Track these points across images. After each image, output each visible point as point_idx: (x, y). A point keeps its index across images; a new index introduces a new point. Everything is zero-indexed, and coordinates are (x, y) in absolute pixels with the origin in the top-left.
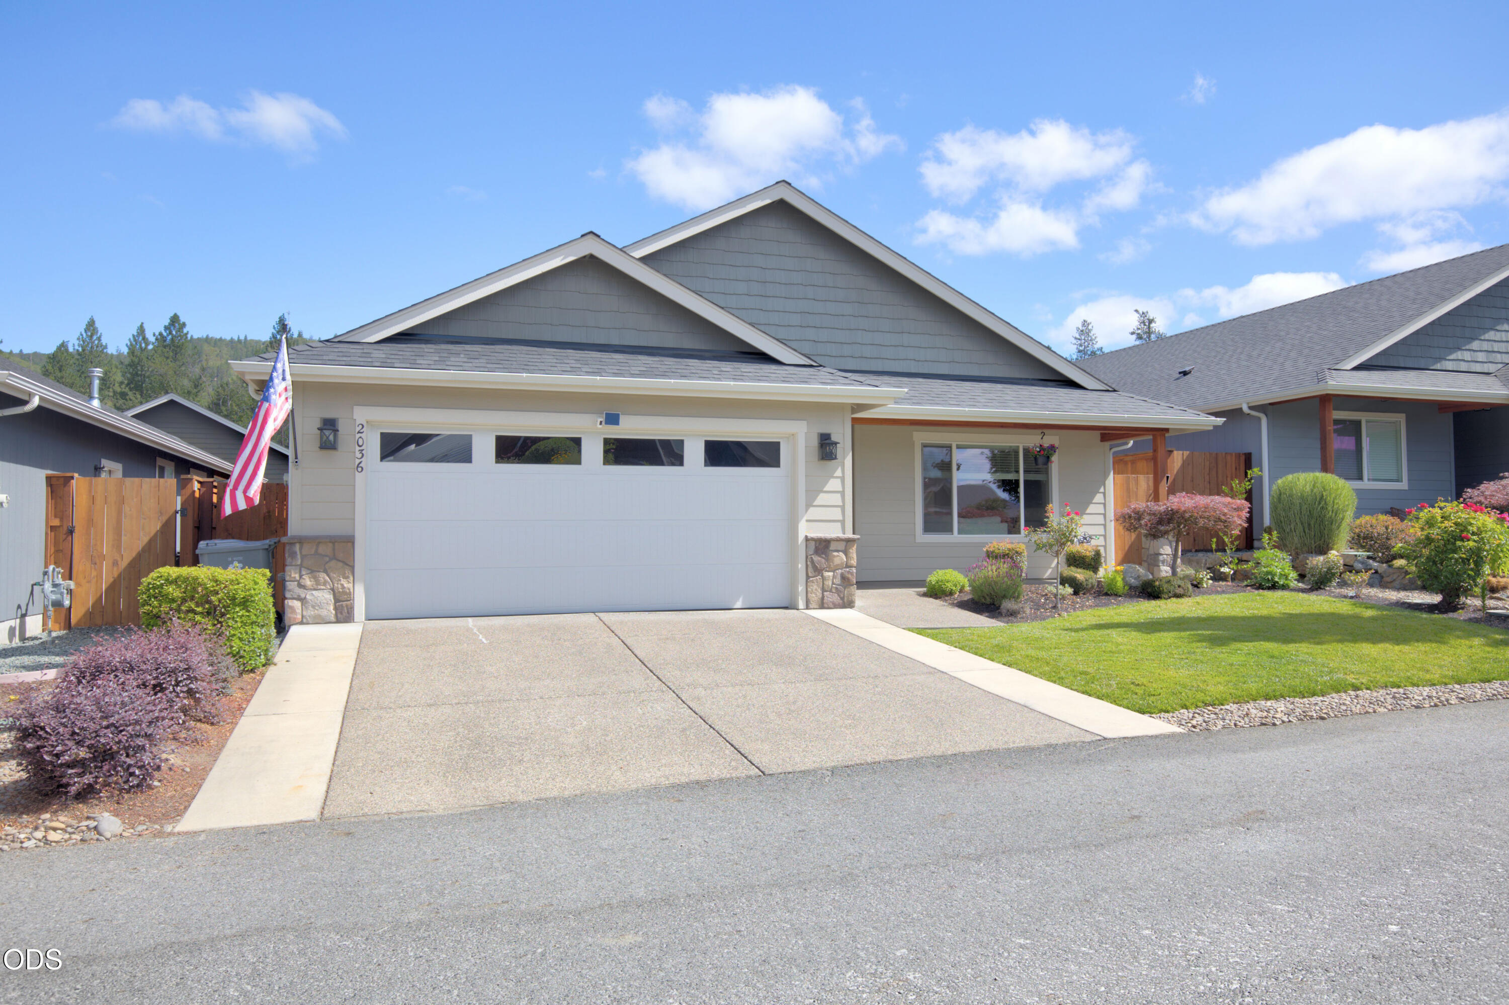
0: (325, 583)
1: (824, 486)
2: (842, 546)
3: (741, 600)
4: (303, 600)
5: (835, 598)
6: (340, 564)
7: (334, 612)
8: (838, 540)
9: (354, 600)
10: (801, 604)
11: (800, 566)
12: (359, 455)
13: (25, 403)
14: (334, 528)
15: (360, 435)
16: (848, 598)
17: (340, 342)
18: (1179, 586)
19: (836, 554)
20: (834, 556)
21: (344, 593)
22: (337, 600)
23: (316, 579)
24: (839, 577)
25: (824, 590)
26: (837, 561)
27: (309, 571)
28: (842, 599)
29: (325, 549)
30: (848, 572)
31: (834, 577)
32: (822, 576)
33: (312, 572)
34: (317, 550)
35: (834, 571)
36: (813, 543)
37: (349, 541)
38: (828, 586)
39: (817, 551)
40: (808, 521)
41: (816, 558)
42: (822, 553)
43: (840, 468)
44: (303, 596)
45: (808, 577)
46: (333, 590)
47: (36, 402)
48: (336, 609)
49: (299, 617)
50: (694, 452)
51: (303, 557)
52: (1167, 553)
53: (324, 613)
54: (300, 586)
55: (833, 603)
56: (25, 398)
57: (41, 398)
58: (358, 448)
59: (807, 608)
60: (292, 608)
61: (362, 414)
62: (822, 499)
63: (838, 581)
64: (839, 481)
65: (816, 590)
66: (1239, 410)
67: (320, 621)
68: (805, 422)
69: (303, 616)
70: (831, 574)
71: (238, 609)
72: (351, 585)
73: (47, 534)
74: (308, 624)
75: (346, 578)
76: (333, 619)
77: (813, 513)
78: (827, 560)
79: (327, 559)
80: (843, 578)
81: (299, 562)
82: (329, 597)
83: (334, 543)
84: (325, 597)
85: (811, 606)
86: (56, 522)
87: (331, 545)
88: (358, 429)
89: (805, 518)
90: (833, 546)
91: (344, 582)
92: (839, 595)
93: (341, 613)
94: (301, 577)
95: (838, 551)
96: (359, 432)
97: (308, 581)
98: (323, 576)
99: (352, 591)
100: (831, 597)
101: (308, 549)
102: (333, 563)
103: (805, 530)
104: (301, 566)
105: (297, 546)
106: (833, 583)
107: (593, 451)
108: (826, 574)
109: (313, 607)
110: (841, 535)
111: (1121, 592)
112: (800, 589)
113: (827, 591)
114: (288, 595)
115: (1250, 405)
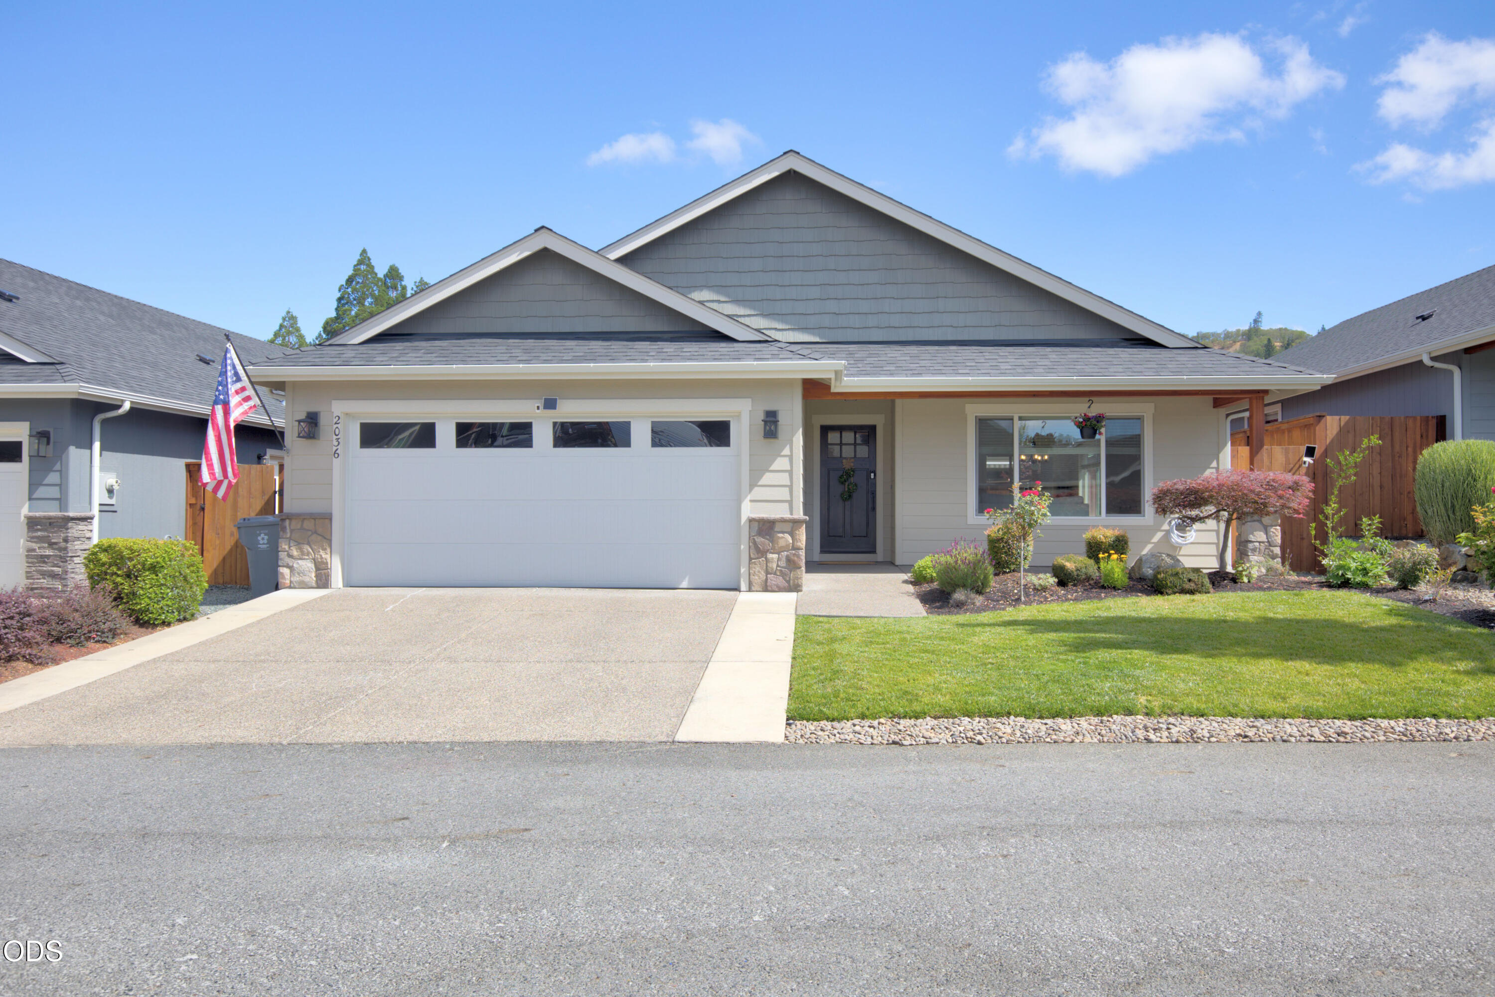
0: (308, 554)
1: (771, 465)
2: (788, 527)
3: (687, 579)
4: (291, 568)
5: (780, 581)
6: (320, 538)
7: (315, 579)
8: (783, 521)
9: (331, 569)
10: (744, 586)
11: (742, 547)
12: (336, 443)
13: (119, 407)
14: (316, 507)
15: (337, 425)
16: (794, 581)
17: (330, 345)
18: (1190, 580)
19: (781, 535)
20: (779, 538)
21: (323, 563)
22: (317, 569)
23: (301, 550)
24: (784, 559)
25: (767, 573)
26: (782, 543)
27: (296, 543)
28: (788, 582)
29: (308, 524)
30: (794, 555)
31: (779, 559)
32: (766, 558)
33: (299, 544)
34: (302, 525)
35: (778, 553)
36: (756, 524)
37: (327, 517)
38: (772, 569)
39: (760, 533)
40: (751, 501)
41: (759, 540)
42: (767, 534)
43: (788, 446)
44: (291, 564)
45: (750, 559)
46: (314, 559)
47: (127, 406)
48: (316, 576)
49: (288, 582)
50: (641, 434)
51: (292, 531)
53: (307, 579)
54: (290, 556)
55: (778, 586)
56: (119, 403)
57: (132, 402)
58: (335, 437)
59: (750, 590)
60: (282, 574)
61: (339, 407)
62: (767, 479)
63: (783, 563)
64: (787, 459)
65: (759, 572)
66: (1420, 362)
67: (304, 586)
68: (750, 400)
69: (291, 582)
70: (775, 556)
71: (147, 573)
72: (328, 557)
73: (187, 510)
74: (295, 588)
75: (324, 549)
76: (314, 585)
77: (757, 493)
78: (772, 542)
79: (310, 533)
80: (789, 560)
81: (288, 535)
82: (311, 565)
83: (315, 519)
84: (307, 565)
85: (753, 589)
86: (193, 501)
87: (313, 521)
88: (335, 420)
89: (749, 498)
90: (778, 527)
91: (322, 552)
92: (784, 578)
93: (321, 580)
94: (290, 547)
95: (783, 532)
96: (336, 423)
97: (295, 553)
98: (307, 548)
99: (329, 561)
100: (773, 580)
101: (296, 524)
102: (314, 537)
103: (748, 511)
104: (290, 539)
105: (287, 522)
106: (778, 566)
107: (543, 434)
108: (770, 556)
109: (299, 574)
110: (787, 516)
112: (742, 570)
113: (771, 574)
114: (280, 563)
115: (1433, 355)
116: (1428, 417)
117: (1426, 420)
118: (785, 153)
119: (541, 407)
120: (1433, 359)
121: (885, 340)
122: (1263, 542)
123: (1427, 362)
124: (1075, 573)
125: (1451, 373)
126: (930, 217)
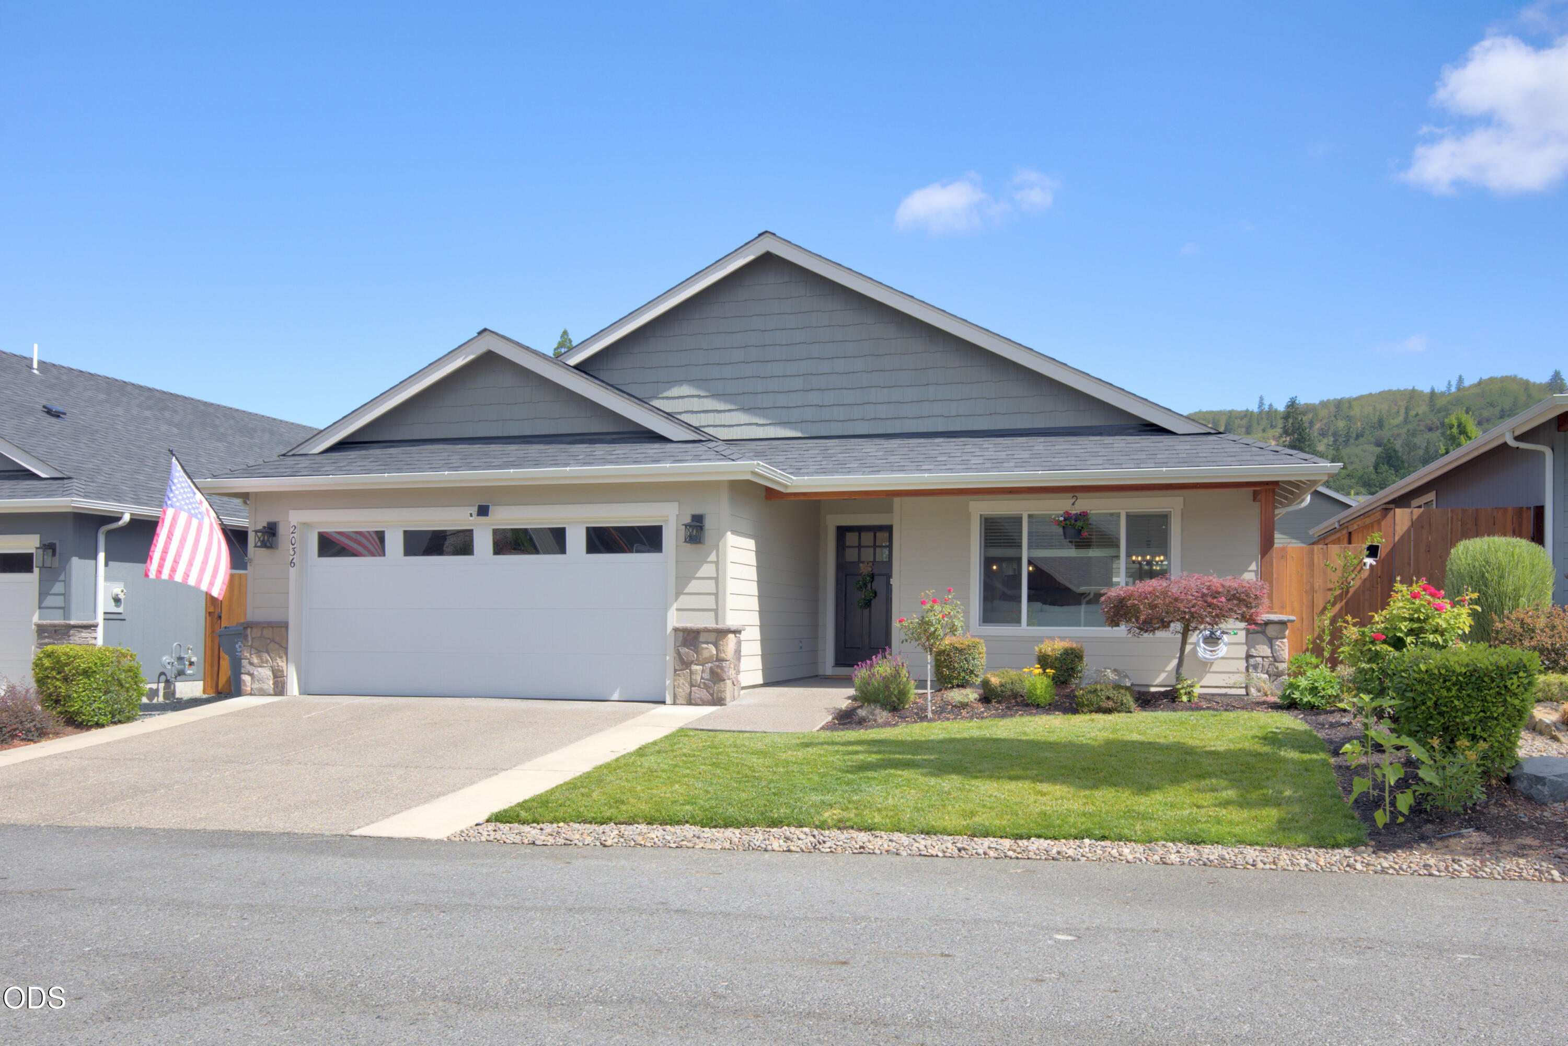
0: (267, 661)
1: (696, 572)
2: (712, 637)
3: (618, 691)
4: (251, 675)
5: (704, 694)
6: (277, 646)
7: (272, 686)
8: (707, 630)
9: (287, 676)
10: (668, 700)
11: (668, 658)
12: (292, 553)
13: (119, 519)
14: (272, 615)
15: (293, 535)
16: (717, 695)
17: (293, 455)
18: (1108, 698)
19: (705, 646)
20: (703, 649)
21: (279, 670)
22: (275, 676)
23: (260, 657)
24: (708, 671)
25: (692, 685)
26: (706, 654)
27: (256, 651)
28: (712, 695)
29: (268, 633)
30: (718, 666)
31: (703, 671)
32: (690, 670)
33: (259, 652)
34: (262, 633)
35: (703, 665)
36: (681, 634)
37: (284, 626)
38: (696, 680)
39: (685, 643)
40: (678, 610)
41: (684, 650)
42: (691, 645)
43: (715, 551)
44: (251, 672)
45: (675, 671)
46: (272, 667)
47: (127, 518)
48: (274, 684)
49: (249, 689)
50: (576, 539)
51: (253, 639)
52: (1262, 654)
53: (265, 686)
54: (251, 664)
55: (701, 700)
56: (119, 515)
57: (131, 514)
58: (292, 546)
59: (674, 704)
60: (244, 681)
61: (295, 517)
62: (693, 586)
63: (707, 675)
64: (714, 566)
65: (683, 684)
67: (263, 693)
68: (676, 504)
69: (252, 689)
70: (699, 668)
71: (81, 677)
72: (284, 665)
73: (206, 618)
74: (255, 695)
75: (281, 657)
76: (272, 692)
77: (684, 601)
78: (697, 653)
79: (269, 641)
80: (712, 672)
81: (250, 644)
82: (269, 673)
83: (272, 627)
84: (265, 673)
85: (678, 702)
86: (212, 610)
87: (271, 629)
88: (292, 530)
89: (675, 606)
90: (702, 637)
91: (279, 661)
92: (708, 691)
93: (277, 687)
94: (251, 655)
95: (707, 643)
96: (292, 533)
97: (255, 660)
98: (266, 656)
99: (285, 669)
100: (698, 693)
101: (256, 633)
102: (272, 645)
103: (674, 620)
104: (251, 647)
105: (249, 630)
106: (702, 678)
107: (483, 542)
108: (694, 667)
109: (258, 681)
110: (712, 625)
111: (1042, 701)
112: (668, 682)
113: (695, 686)
114: (243, 671)
115: (1517, 433)
116: (1521, 508)
117: (1519, 511)
118: (760, 235)
119: (475, 513)
120: (1517, 438)
121: (871, 433)
122: (1267, 657)
123: (1513, 443)
124: (999, 689)
125: (1542, 455)
126: (912, 297)
